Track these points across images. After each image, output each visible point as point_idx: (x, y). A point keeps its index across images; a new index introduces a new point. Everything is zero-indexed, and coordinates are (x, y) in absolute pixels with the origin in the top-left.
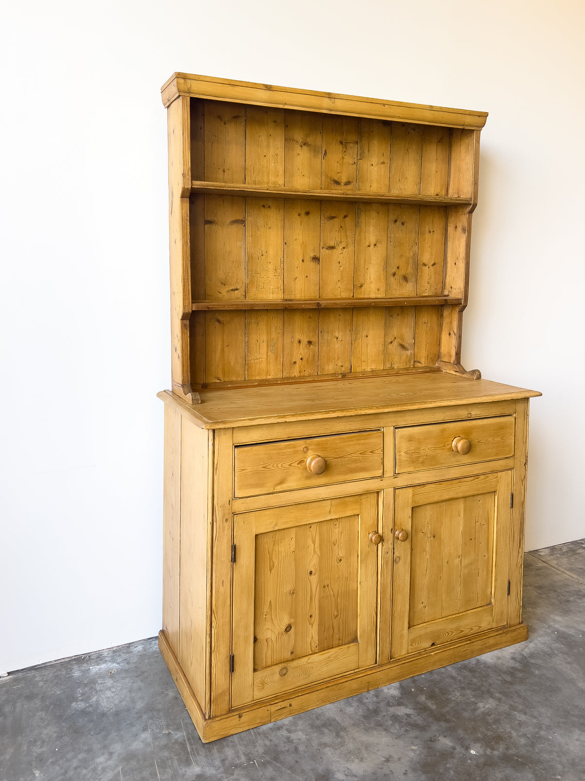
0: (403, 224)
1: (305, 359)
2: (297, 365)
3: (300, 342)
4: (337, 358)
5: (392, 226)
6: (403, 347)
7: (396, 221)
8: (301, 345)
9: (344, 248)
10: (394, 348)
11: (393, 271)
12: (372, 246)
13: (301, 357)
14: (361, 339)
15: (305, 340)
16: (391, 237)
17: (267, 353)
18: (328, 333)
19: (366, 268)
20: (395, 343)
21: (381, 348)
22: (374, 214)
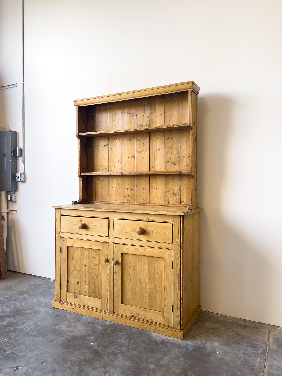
0: (172, 139)
1: (129, 196)
2: (127, 198)
3: (128, 189)
4: (143, 196)
5: (167, 141)
6: (174, 194)
7: (168, 138)
8: (128, 190)
9: (145, 152)
10: (169, 194)
11: (168, 160)
12: (158, 150)
13: (128, 195)
14: (153, 190)
15: (129, 189)
16: (166, 146)
17: (116, 192)
18: (139, 186)
19: (155, 159)
20: (170, 192)
21: (163, 194)
22: (158, 137)
